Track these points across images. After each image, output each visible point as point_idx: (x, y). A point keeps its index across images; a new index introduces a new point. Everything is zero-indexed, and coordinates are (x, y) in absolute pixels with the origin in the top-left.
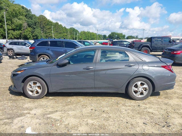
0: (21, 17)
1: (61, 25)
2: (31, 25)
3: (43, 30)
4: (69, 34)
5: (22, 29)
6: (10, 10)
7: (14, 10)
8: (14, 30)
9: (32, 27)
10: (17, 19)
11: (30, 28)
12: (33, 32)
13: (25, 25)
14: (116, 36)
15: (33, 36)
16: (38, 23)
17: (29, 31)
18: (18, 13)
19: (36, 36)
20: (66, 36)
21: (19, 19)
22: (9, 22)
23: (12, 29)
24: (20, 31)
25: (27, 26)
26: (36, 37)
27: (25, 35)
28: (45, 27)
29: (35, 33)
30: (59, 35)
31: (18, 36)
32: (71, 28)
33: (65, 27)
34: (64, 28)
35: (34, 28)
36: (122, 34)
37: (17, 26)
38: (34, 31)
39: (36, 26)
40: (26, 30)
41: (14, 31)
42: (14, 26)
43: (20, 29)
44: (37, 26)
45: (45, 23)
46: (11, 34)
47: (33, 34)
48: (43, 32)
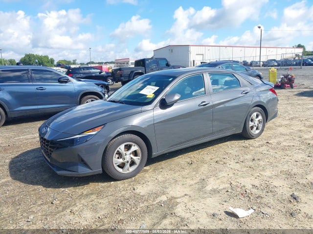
14: (37, 61)
36: (46, 57)
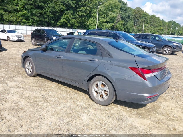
0: (116, 10)
1: (158, 18)
2: (125, 18)
3: (137, 23)
4: (167, 28)
5: (115, 22)
6: (107, 4)
7: (110, 4)
8: (107, 22)
9: (124, 20)
10: (112, 13)
11: (123, 21)
12: (125, 25)
13: (119, 17)
15: (125, 29)
16: (132, 15)
17: (121, 24)
18: (114, 7)
19: (128, 28)
20: (162, 30)
21: (114, 12)
22: (105, 15)
23: (106, 22)
24: (113, 24)
25: (120, 18)
26: (127, 30)
27: (117, 28)
28: (139, 20)
29: (127, 25)
30: (154, 29)
31: (110, 28)
32: (170, 21)
33: (162, 20)
34: (162, 22)
35: (127, 21)
37: (111, 19)
38: (127, 24)
39: (129, 19)
40: (119, 23)
41: (108, 24)
42: (108, 19)
43: (113, 22)
44: (131, 19)
45: (139, 16)
46: (104, 26)
47: (125, 27)
48: (136, 25)
